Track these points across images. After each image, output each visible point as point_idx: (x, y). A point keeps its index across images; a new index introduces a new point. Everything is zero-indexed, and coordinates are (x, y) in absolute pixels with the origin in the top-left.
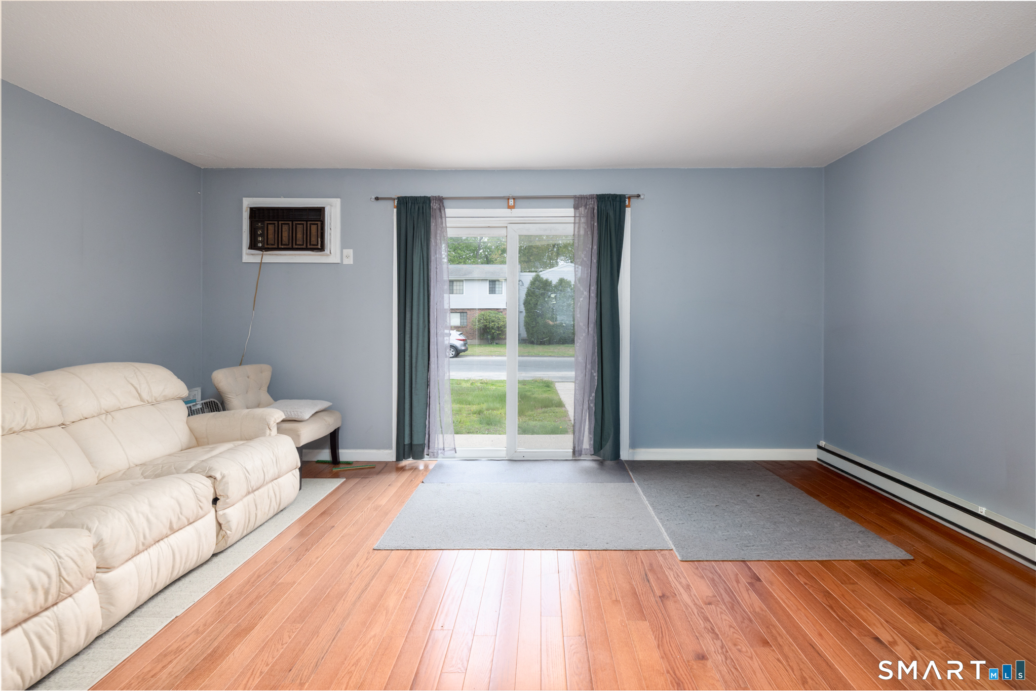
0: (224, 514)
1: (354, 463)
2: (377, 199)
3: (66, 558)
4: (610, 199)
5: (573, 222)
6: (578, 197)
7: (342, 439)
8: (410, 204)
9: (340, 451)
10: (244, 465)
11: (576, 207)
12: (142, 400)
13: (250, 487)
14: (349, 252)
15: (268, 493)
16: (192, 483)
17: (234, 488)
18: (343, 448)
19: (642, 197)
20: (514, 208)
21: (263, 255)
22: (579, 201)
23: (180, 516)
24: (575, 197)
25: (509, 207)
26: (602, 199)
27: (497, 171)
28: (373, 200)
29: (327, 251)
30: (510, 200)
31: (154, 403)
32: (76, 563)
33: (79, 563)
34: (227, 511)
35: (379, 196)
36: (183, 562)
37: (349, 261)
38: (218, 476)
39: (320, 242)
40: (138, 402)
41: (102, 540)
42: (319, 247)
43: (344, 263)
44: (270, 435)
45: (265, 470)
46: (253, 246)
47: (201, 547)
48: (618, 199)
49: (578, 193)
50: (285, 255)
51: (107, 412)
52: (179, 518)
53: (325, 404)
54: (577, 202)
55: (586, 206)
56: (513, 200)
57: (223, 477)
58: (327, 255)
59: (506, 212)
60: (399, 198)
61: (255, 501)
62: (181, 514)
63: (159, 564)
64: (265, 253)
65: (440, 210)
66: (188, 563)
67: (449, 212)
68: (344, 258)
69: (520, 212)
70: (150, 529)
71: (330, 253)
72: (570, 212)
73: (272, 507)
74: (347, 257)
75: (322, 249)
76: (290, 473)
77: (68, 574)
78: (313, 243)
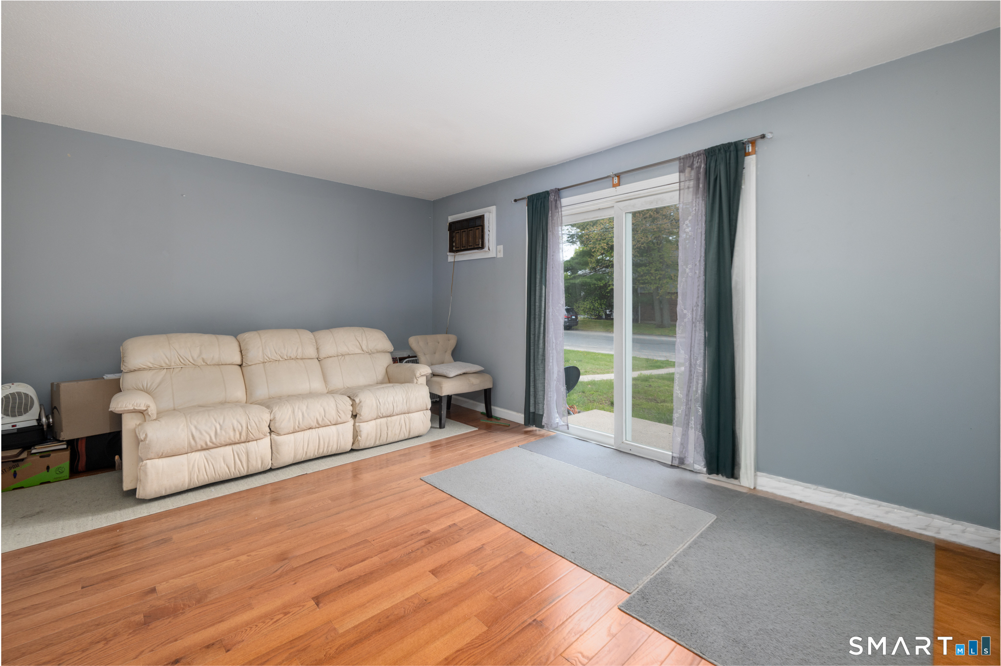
0: (359, 426)
1: (501, 419)
2: (515, 201)
3: (252, 421)
4: (722, 151)
5: (678, 188)
6: (683, 158)
7: (495, 397)
8: (535, 200)
9: (492, 407)
10: (378, 398)
11: (681, 171)
12: (363, 351)
13: (379, 413)
14: (501, 247)
15: (400, 420)
16: (337, 401)
18: (495, 406)
19: (769, 136)
20: (619, 186)
21: (455, 255)
22: (685, 162)
23: (324, 418)
24: (679, 159)
25: (614, 186)
26: (711, 154)
27: (604, 151)
28: (513, 202)
29: (486, 249)
30: (614, 179)
31: (371, 353)
32: (256, 424)
33: (258, 425)
34: (361, 424)
35: (517, 199)
36: (326, 446)
37: (500, 255)
38: (357, 401)
39: (480, 242)
40: (360, 351)
41: (275, 418)
42: (480, 246)
43: (498, 257)
44: (417, 383)
45: (395, 405)
46: (451, 250)
47: (339, 441)
48: (732, 148)
49: (682, 153)
50: (467, 254)
51: (343, 355)
52: (323, 419)
53: (478, 368)
54: (682, 164)
55: (691, 166)
56: (617, 178)
57: (360, 402)
58: (486, 251)
59: (611, 191)
60: (528, 197)
61: (387, 423)
62: (325, 417)
63: (308, 442)
64: (456, 254)
65: (556, 201)
66: (330, 448)
67: (565, 201)
68: (498, 253)
69: (626, 188)
70: (303, 420)
71: (489, 249)
72: (675, 177)
73: (402, 432)
74: (500, 252)
75: (482, 247)
76: (422, 412)
77: (251, 429)
78: (477, 243)
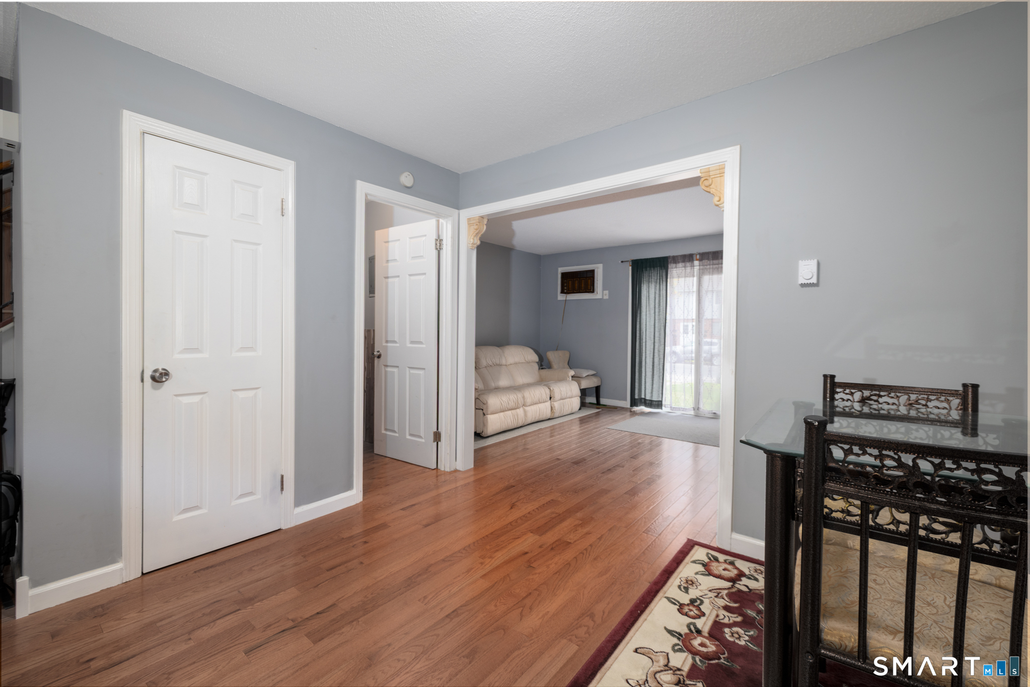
0: (553, 405)
1: (608, 405)
2: (622, 262)
7: (601, 391)
9: (600, 398)
10: (560, 389)
13: (562, 397)
14: (606, 292)
15: (569, 402)
16: (543, 389)
17: (557, 395)
18: (602, 397)
21: (566, 296)
25: (697, 260)
28: (619, 262)
29: (595, 292)
30: (697, 256)
31: (529, 363)
34: (554, 403)
35: (623, 260)
37: (606, 297)
38: (551, 390)
39: (591, 287)
41: (524, 396)
42: (592, 290)
43: (604, 298)
44: (568, 380)
45: (568, 393)
46: (562, 292)
50: (576, 295)
53: (592, 372)
57: (554, 391)
58: (596, 294)
60: (633, 260)
61: (563, 404)
64: (568, 295)
68: (604, 296)
70: (534, 398)
73: (569, 409)
74: (606, 295)
75: (593, 292)
76: (577, 398)
78: (589, 289)
